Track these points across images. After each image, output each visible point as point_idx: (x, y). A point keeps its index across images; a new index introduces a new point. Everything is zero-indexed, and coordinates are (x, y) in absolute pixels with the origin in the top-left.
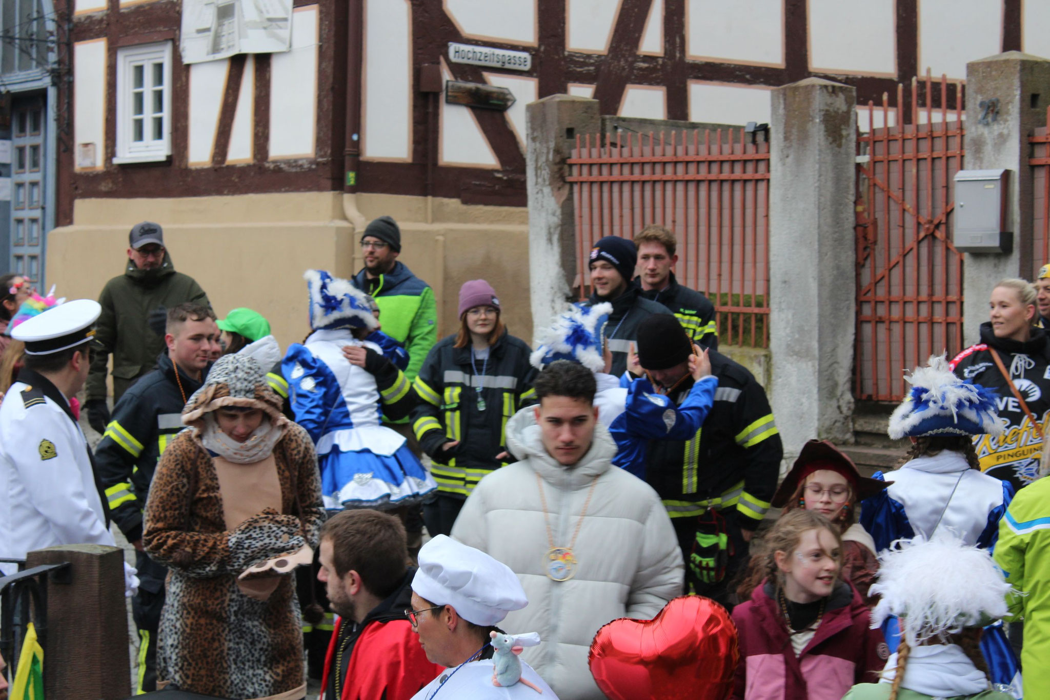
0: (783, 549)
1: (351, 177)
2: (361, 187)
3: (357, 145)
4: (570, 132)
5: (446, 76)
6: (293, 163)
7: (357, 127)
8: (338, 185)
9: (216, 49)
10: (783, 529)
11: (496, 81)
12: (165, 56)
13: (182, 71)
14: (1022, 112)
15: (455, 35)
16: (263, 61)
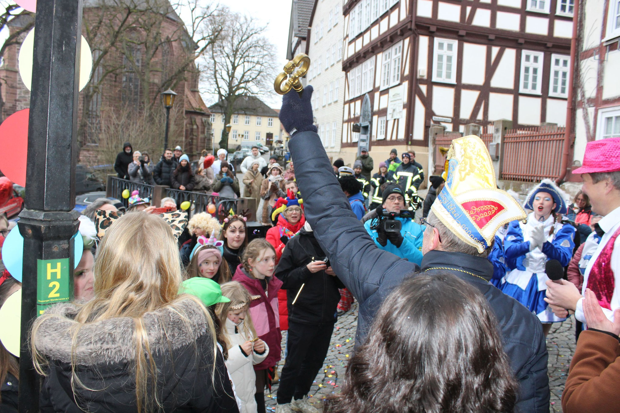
0: (251, 257)
1: (410, 143)
2: (412, 145)
3: (412, 137)
4: (436, 134)
5: (432, 123)
6: (401, 140)
7: (412, 133)
8: (407, 144)
9: (392, 117)
10: (251, 249)
11: (443, 124)
12: (385, 119)
13: (387, 121)
14: (502, 131)
15: (434, 115)
16: (398, 120)
